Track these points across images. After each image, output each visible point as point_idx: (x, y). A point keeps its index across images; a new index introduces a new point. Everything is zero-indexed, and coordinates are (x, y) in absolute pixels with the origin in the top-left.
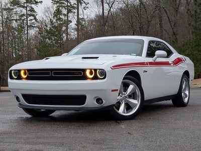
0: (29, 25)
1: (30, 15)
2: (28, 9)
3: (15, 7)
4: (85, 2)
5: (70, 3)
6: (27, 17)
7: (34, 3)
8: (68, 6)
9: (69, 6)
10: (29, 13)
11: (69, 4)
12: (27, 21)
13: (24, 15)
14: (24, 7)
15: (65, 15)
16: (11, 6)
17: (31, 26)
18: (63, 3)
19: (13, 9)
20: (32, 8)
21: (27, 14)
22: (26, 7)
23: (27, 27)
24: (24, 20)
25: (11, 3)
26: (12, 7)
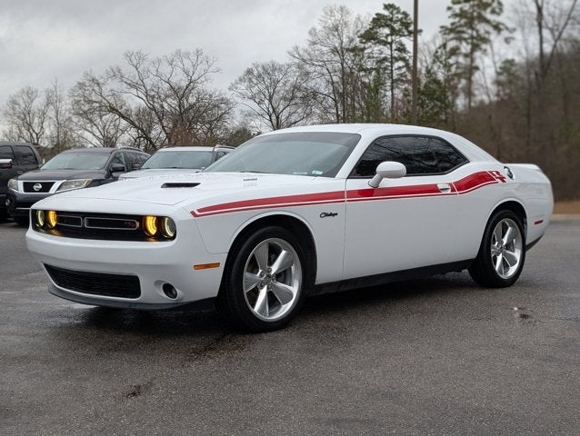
0: (395, 77)
1: (397, 60)
2: (394, 47)
3: (370, 44)
4: (507, 28)
5: (477, 31)
6: (392, 63)
7: (406, 33)
8: (472, 37)
9: (476, 38)
10: (396, 54)
11: (475, 34)
12: (392, 70)
13: (385, 59)
14: (385, 43)
15: (466, 56)
16: (361, 42)
17: (398, 80)
18: (463, 32)
19: (365, 49)
20: (402, 45)
21: (392, 58)
22: (391, 44)
23: (392, 83)
24: (385, 69)
25: (361, 36)
26: (362, 46)
